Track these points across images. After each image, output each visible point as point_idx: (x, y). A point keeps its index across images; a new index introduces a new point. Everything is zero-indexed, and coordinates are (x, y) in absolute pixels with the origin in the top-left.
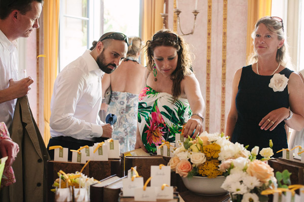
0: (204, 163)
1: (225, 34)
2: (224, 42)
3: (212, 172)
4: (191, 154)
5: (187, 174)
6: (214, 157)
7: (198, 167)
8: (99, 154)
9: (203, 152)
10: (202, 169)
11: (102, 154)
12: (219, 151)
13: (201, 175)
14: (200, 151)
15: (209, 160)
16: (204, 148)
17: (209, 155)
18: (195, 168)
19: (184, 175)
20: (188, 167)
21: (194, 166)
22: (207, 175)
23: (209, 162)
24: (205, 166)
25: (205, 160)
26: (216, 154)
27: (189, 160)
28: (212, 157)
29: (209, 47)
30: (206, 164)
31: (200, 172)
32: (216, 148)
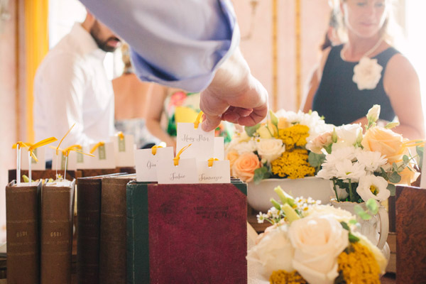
0: (282, 155)
1: (298, 37)
2: (298, 48)
3: (297, 168)
4: (258, 141)
5: (252, 176)
6: (298, 144)
7: (271, 164)
8: (100, 158)
9: (279, 137)
10: (278, 165)
11: (104, 158)
12: (306, 134)
13: (277, 176)
14: (273, 136)
15: (291, 151)
16: (280, 132)
17: (290, 142)
18: (265, 165)
19: (248, 178)
20: (254, 164)
21: (263, 161)
22: (288, 173)
23: (290, 154)
24: (283, 160)
25: (283, 150)
26: (302, 139)
27: (256, 153)
28: (295, 144)
29: (275, 58)
30: (286, 156)
31: (276, 170)
32: (302, 131)
